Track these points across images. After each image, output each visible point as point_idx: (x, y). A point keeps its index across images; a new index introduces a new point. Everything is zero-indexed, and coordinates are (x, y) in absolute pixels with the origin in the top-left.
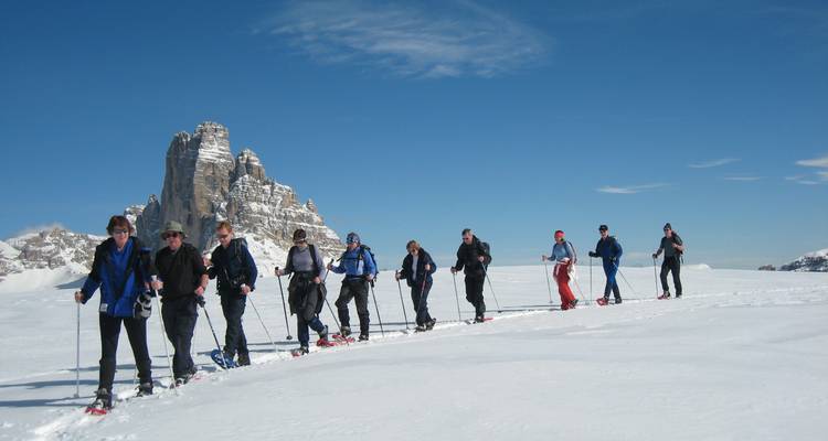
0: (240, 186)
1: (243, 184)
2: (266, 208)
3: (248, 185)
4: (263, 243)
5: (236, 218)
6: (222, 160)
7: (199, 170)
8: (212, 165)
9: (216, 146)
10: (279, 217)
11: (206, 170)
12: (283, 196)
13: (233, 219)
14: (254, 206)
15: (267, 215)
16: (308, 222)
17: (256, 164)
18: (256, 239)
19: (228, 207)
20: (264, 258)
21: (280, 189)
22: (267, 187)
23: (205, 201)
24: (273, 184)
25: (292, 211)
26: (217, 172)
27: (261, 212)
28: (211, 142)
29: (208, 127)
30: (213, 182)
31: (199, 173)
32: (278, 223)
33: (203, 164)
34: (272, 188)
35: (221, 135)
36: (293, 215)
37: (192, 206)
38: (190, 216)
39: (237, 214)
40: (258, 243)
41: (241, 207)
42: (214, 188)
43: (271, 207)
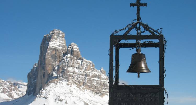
0: (65, 60)
1: (67, 58)
2: (77, 71)
3: (69, 59)
4: (71, 86)
5: (61, 75)
6: (60, 48)
7: (49, 51)
8: (55, 50)
9: (58, 41)
10: (83, 75)
11: (52, 52)
12: (87, 65)
13: (59, 75)
14: (71, 69)
15: (77, 74)
16: (99, 78)
17: (76, 50)
18: (68, 85)
19: (58, 69)
20: (70, 93)
21: (86, 62)
22: (80, 61)
23: (50, 66)
24: (83, 59)
25: (91, 73)
26: (57, 53)
27: (74, 72)
28: (56, 39)
29: (55, 32)
30: (55, 58)
31: (49, 53)
32: (82, 78)
33: (51, 49)
34: (82, 61)
35: (61, 36)
36: (91, 75)
37: (45, 68)
38: (44, 73)
39: (62, 72)
40: (68, 87)
41: (64, 70)
42: (56, 61)
43: (79, 70)
